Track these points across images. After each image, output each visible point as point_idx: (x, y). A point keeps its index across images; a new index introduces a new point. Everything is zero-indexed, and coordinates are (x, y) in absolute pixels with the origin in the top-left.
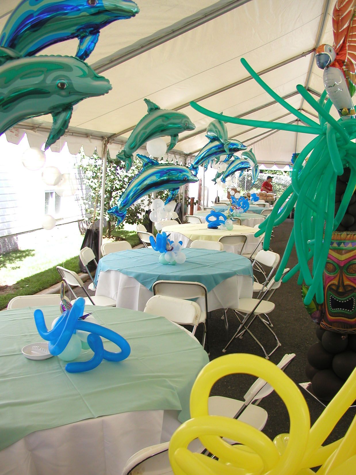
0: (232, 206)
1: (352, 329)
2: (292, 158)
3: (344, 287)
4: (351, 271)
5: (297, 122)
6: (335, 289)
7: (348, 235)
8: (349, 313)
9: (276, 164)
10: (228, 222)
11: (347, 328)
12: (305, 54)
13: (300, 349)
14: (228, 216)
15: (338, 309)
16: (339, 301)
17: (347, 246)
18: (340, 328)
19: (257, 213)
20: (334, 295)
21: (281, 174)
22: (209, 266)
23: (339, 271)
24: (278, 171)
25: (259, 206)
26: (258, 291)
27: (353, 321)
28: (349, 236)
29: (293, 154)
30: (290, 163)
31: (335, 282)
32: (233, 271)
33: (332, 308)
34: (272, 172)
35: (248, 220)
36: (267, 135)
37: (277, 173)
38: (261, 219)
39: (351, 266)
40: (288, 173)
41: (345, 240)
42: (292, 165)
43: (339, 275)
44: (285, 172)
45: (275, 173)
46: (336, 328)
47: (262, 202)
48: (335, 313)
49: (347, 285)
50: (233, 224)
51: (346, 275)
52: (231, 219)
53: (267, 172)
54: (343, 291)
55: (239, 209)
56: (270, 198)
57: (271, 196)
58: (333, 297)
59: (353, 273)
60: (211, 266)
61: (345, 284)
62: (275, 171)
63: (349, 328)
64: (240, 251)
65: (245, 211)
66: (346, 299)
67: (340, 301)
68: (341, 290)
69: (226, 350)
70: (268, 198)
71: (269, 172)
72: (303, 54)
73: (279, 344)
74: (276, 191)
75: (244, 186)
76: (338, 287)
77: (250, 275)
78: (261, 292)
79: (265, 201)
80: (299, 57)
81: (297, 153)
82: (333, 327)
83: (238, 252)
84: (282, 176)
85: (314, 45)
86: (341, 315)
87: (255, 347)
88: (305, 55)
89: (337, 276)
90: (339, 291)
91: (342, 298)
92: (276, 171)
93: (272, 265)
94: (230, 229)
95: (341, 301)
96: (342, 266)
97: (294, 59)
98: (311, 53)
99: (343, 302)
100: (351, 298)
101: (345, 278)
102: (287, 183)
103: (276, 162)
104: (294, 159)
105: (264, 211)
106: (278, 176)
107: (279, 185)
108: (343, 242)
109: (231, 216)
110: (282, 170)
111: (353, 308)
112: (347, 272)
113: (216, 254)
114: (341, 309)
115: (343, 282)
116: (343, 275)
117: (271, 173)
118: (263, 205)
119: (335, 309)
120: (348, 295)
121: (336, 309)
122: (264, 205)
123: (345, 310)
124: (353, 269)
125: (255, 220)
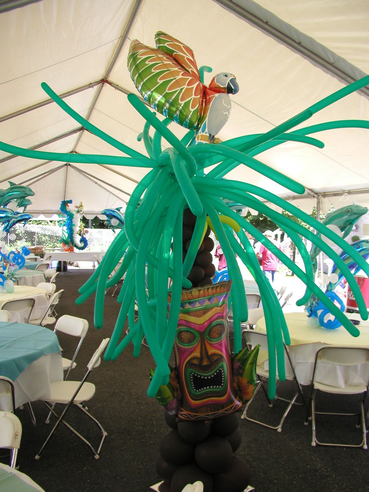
0: (5, 262)
1: (223, 410)
2: (61, 206)
3: (209, 357)
4: (214, 336)
5: (66, 166)
6: (197, 363)
7: (199, 291)
8: (218, 390)
9: (43, 213)
10: (8, 284)
11: (218, 410)
12: (92, 84)
13: (132, 435)
14: (8, 276)
15: (205, 388)
16: (204, 377)
17: (204, 305)
18: (208, 412)
19: (31, 269)
20: (196, 372)
21: (47, 224)
22: (4, 347)
23: (199, 338)
24: (43, 221)
25: (31, 261)
26: (67, 369)
27: (224, 399)
28: (202, 292)
29: (62, 202)
30: (59, 211)
31: (197, 354)
32: (38, 350)
33: (196, 390)
34: (37, 222)
35: (25, 278)
36: (33, 181)
37: (43, 224)
38: (40, 276)
39: (214, 329)
40: (54, 222)
41: (199, 298)
42: (60, 213)
43: (200, 344)
44: (51, 221)
45: (40, 223)
46: (204, 414)
47: (32, 256)
48: (201, 395)
49: (212, 354)
50: (14, 285)
51: (210, 342)
52: (11, 279)
53: (31, 222)
54: (208, 364)
55: (13, 265)
56: (39, 250)
57: (40, 249)
58: (196, 375)
59: (216, 337)
60: (8, 347)
61: (209, 354)
62: (39, 221)
63: (221, 410)
64: (27, 317)
65: (20, 268)
66: (213, 373)
67: (206, 378)
68: (205, 363)
69: (40, 456)
70: (36, 251)
71: (33, 223)
72: (90, 85)
73: (105, 434)
74: (44, 242)
75: (7, 239)
76: (201, 359)
77: (58, 352)
78: (71, 370)
79: (34, 254)
80: (86, 87)
81: (66, 200)
82: (200, 413)
83: (25, 319)
84: (47, 226)
85: (103, 75)
86: (209, 395)
87: (76, 444)
88: (92, 87)
89: (197, 345)
90: (204, 364)
91: (207, 373)
92: (41, 221)
93: (80, 335)
94: (11, 292)
95: (208, 377)
96: (203, 331)
97: (79, 89)
98: (99, 85)
99: (209, 377)
100: (219, 370)
101: (208, 346)
102: (54, 233)
103: (44, 211)
104: (63, 207)
105: (39, 266)
106: (44, 226)
107: (45, 235)
108: (197, 301)
109: (11, 275)
110: (48, 219)
111: (223, 381)
112: (210, 338)
113: (6, 327)
114: (208, 387)
115: (207, 352)
116: (206, 342)
117: (35, 224)
118: (34, 260)
119: (200, 390)
120: (215, 367)
121: (202, 389)
122: (36, 259)
123: (213, 387)
124: (217, 331)
125: (33, 277)
